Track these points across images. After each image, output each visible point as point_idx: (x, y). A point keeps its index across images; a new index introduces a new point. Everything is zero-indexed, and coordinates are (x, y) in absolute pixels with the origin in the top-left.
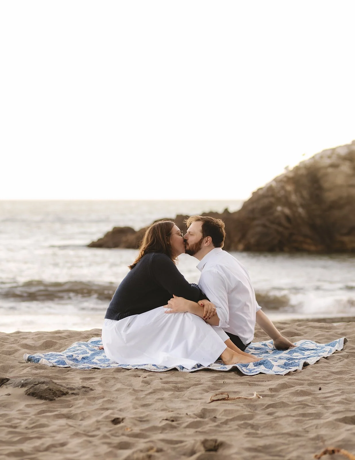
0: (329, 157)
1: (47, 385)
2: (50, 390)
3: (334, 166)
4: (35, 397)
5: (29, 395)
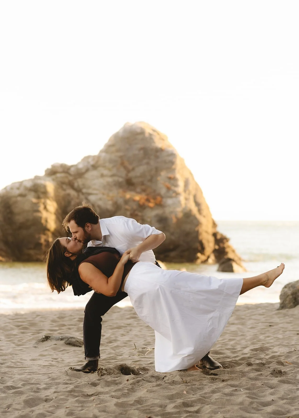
0: (18, 189)
1: (75, 339)
2: (77, 341)
3: (21, 195)
4: (71, 345)
5: (67, 344)
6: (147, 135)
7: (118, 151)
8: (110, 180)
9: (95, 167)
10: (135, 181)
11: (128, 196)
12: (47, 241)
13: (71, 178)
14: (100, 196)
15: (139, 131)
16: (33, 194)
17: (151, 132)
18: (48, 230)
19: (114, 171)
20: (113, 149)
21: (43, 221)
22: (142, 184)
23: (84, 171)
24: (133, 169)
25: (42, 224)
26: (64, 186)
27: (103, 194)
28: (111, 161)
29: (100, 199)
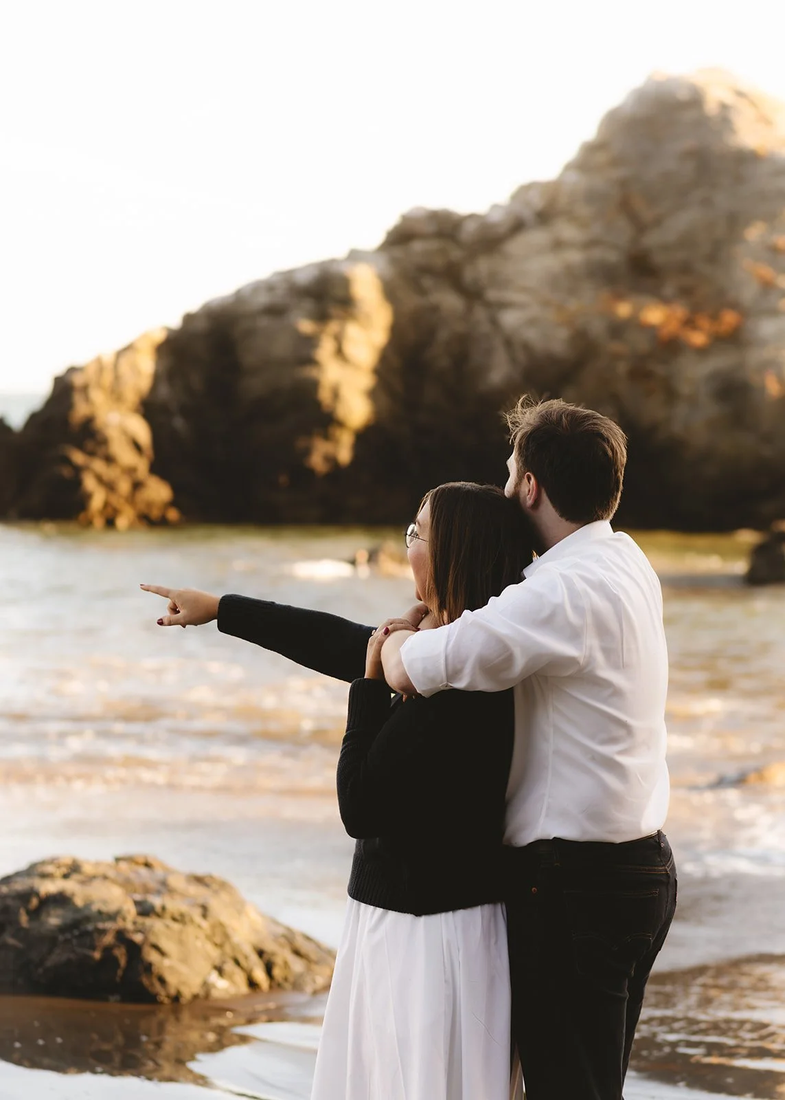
3: (272, 311)
6: (711, 107)
7: (615, 162)
8: (575, 257)
9: (544, 217)
10: (659, 259)
11: (624, 310)
12: (331, 460)
13: (456, 254)
14: (535, 311)
15: (683, 95)
16: (308, 304)
17: (729, 99)
18: (340, 424)
19: (596, 230)
20: (601, 157)
21: (325, 395)
22: (685, 269)
23: (502, 230)
24: (658, 222)
25: (317, 404)
26: (427, 282)
27: (546, 304)
28: (591, 197)
29: (532, 322)
